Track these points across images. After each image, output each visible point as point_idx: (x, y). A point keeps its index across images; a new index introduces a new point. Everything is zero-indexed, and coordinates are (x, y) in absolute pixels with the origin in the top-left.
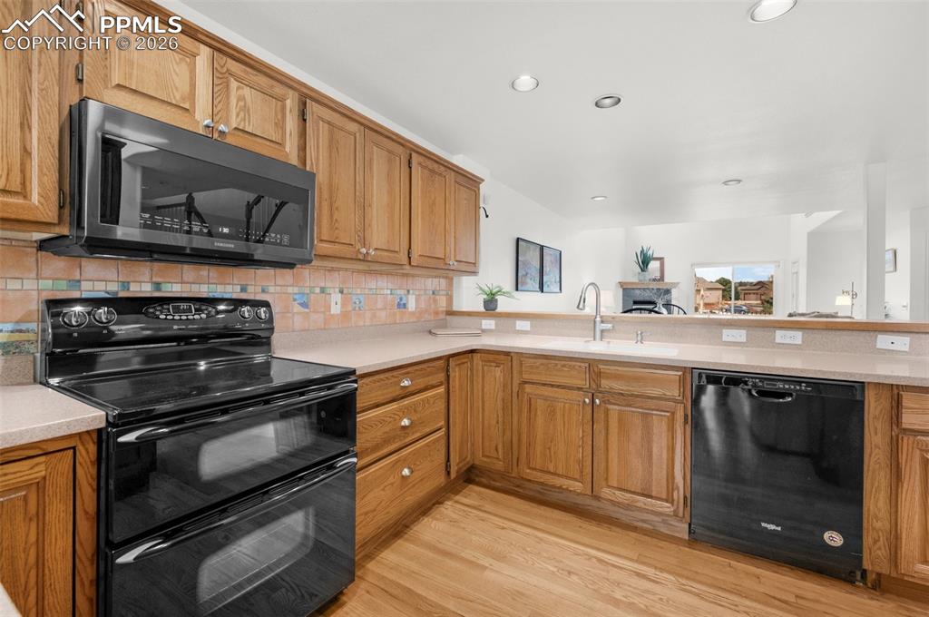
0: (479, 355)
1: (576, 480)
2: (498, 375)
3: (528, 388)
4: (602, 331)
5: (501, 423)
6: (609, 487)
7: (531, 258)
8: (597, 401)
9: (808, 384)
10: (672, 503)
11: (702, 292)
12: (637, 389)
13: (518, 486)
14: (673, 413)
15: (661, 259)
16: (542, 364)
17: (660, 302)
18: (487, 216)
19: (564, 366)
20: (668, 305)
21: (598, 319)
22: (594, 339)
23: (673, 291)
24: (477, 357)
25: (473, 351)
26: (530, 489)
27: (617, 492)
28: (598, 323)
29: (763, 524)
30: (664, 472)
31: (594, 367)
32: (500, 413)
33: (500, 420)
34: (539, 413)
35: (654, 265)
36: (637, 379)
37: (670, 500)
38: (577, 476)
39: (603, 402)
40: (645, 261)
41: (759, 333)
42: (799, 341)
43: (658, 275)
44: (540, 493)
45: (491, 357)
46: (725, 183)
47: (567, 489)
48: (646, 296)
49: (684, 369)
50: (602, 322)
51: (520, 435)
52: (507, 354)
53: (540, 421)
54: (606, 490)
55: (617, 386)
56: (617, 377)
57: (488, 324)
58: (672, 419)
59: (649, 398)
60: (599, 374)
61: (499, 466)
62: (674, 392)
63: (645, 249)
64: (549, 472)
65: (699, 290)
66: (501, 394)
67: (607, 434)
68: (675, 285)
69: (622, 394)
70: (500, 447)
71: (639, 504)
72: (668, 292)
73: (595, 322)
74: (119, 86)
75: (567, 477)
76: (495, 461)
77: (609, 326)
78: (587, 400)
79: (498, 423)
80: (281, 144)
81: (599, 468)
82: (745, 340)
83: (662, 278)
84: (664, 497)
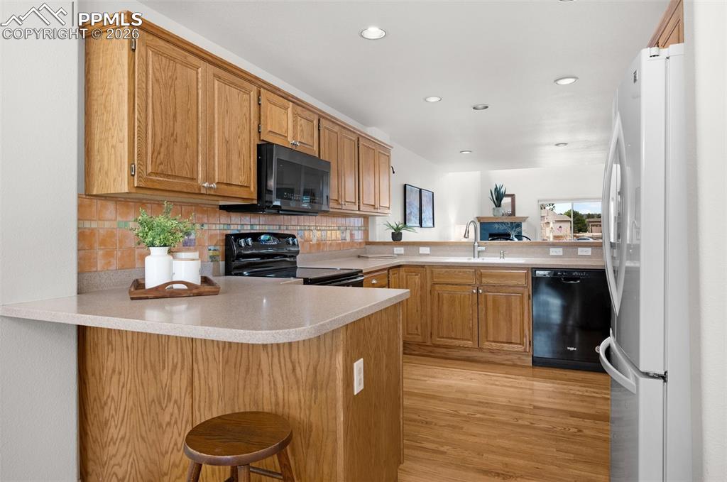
0: (404, 269)
1: (469, 340)
2: (416, 281)
3: (437, 287)
4: (479, 252)
5: (419, 312)
6: (488, 341)
7: (413, 199)
8: (480, 291)
9: (587, 272)
10: (523, 345)
11: (551, 225)
12: (503, 282)
13: (431, 352)
14: (523, 294)
15: (512, 196)
16: (446, 272)
17: (513, 234)
18: (394, 172)
19: (459, 272)
20: (519, 236)
21: (476, 244)
22: (474, 257)
23: (523, 224)
24: (402, 270)
25: (399, 266)
26: (439, 353)
27: (493, 344)
28: (476, 247)
29: (568, 348)
30: (519, 327)
31: (478, 270)
32: (419, 304)
33: (419, 309)
34: (445, 302)
35: (506, 201)
36: (503, 276)
37: (521, 343)
38: (469, 337)
39: (484, 291)
40: (498, 197)
41: (570, 250)
42: (590, 253)
43: (509, 210)
44: (446, 354)
45: (412, 269)
46: (557, 145)
47: (463, 347)
48: (502, 229)
49: (527, 269)
50: (479, 246)
51: (432, 317)
52: (423, 266)
53: (445, 307)
54: (486, 343)
55: (492, 281)
56: (491, 276)
57: (399, 250)
58: (522, 297)
59: (510, 286)
60: (481, 275)
61: (419, 339)
62: (523, 282)
63: (498, 187)
64: (452, 338)
65: (548, 223)
66: (419, 292)
67: (486, 310)
68: (524, 219)
69: (494, 286)
70: (419, 327)
71: (505, 349)
72: (519, 225)
73: (474, 246)
74: (270, 131)
75: (463, 339)
76: (416, 336)
77: (483, 248)
78: (474, 291)
79: (417, 311)
80: (313, 146)
81: (482, 331)
82: (562, 254)
83: (513, 213)
84: (519, 342)
